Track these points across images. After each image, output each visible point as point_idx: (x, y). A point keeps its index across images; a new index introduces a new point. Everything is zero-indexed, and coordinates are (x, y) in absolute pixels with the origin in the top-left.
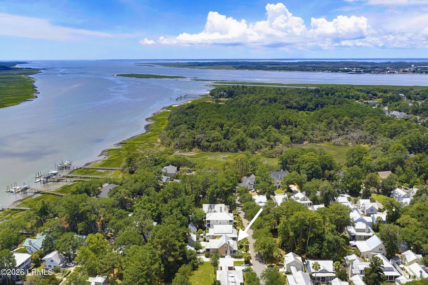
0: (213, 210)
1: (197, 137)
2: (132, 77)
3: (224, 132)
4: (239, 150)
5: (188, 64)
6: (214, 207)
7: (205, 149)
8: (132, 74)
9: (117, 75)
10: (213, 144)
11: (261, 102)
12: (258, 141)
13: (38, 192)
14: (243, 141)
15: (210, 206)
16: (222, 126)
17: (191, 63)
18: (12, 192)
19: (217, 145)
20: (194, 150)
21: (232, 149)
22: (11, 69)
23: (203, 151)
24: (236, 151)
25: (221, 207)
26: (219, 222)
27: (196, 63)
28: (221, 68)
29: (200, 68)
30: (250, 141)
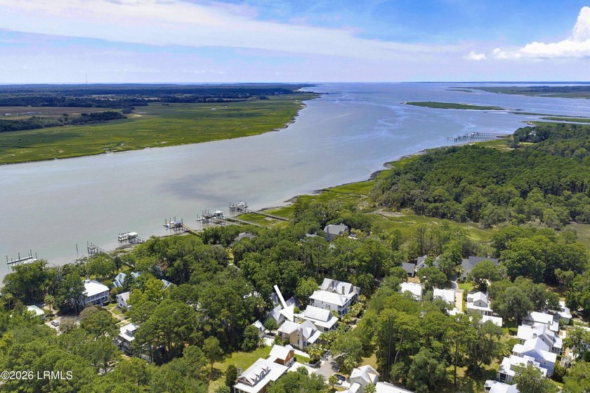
0: (335, 288)
1: (412, 192)
2: (424, 106)
3: (457, 190)
4: (468, 219)
5: (530, 89)
6: (337, 285)
7: (419, 211)
8: (430, 102)
9: (407, 104)
10: (431, 206)
11: (578, 152)
12: (500, 210)
13: (189, 232)
14: (479, 206)
15: (333, 282)
16: (459, 181)
17: (535, 87)
18: (167, 227)
19: (437, 208)
20: (404, 210)
21: (458, 217)
22: (292, 93)
23: (416, 214)
24: (464, 220)
25: (343, 287)
26: (324, 304)
27: (545, 87)
28: (577, 97)
29: (541, 96)
30: (489, 209)
